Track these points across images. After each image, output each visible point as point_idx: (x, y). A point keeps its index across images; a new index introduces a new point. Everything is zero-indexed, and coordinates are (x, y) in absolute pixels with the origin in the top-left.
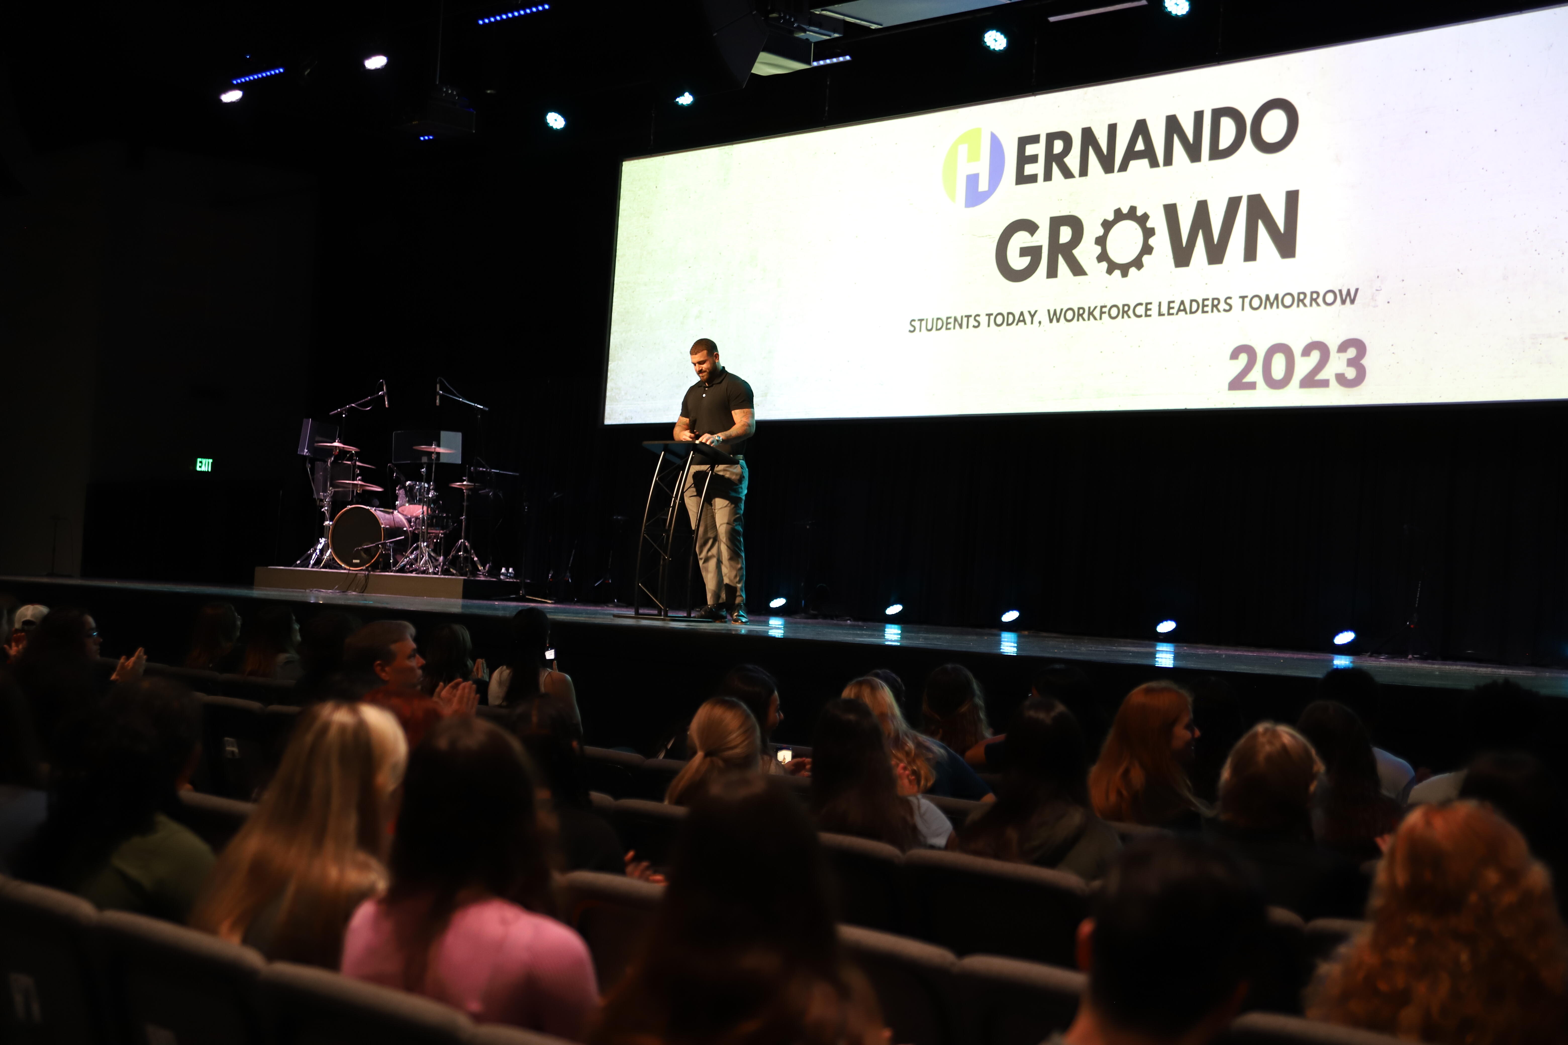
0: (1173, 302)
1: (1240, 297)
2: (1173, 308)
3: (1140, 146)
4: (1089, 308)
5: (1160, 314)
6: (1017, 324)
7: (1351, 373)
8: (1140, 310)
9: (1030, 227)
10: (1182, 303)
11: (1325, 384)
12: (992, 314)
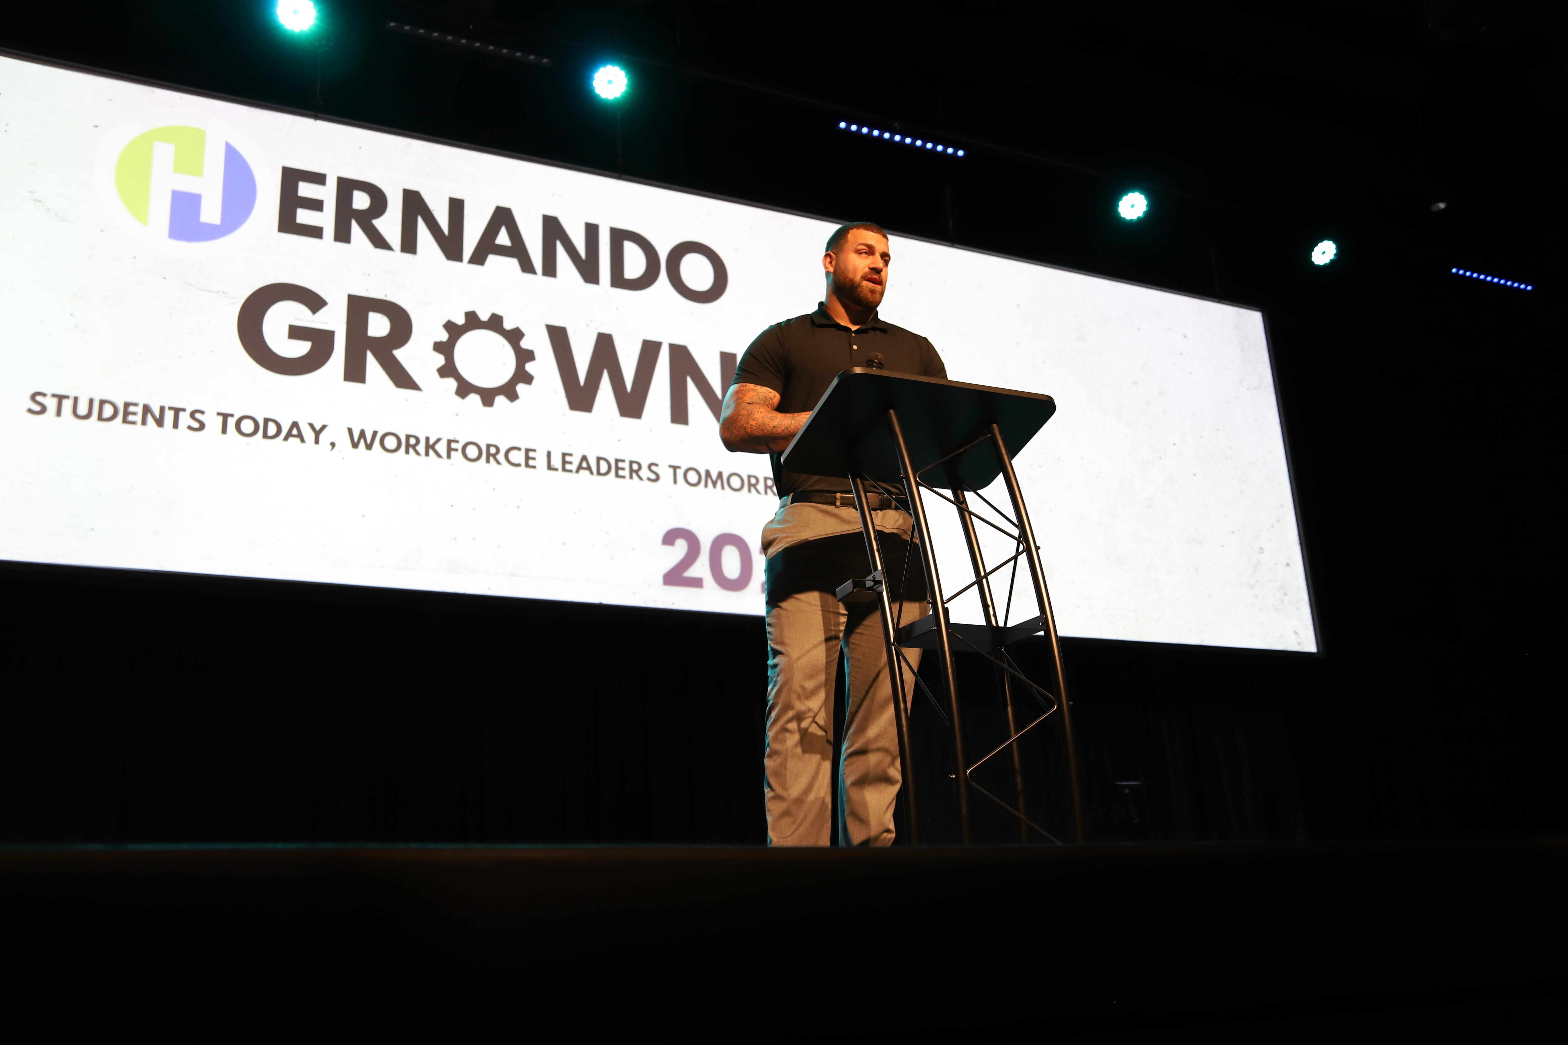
2: (570, 463)
3: (503, 238)
4: (427, 439)
5: (550, 467)
6: (286, 439)
8: (517, 457)
9: (313, 301)
10: (584, 458)
12: (232, 415)
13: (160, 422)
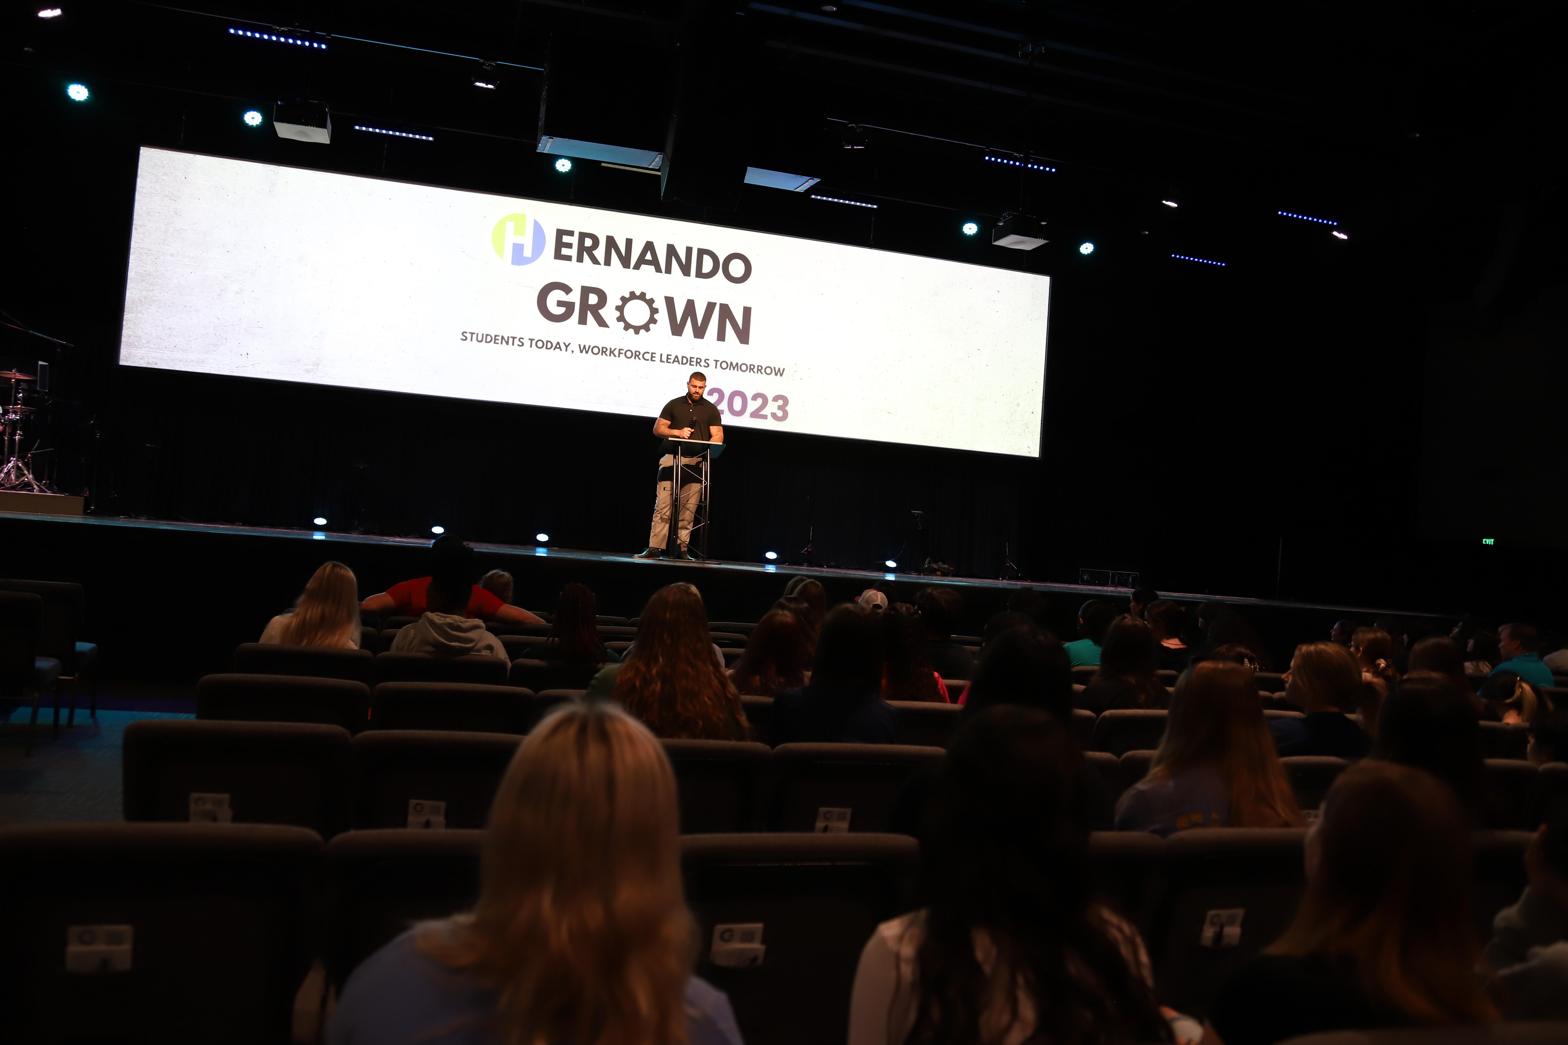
0: (671, 355)
1: (714, 360)
2: (670, 359)
3: (648, 257)
4: (611, 349)
5: (661, 361)
6: (554, 349)
7: (780, 414)
8: (648, 356)
9: (567, 290)
10: (677, 357)
11: (765, 417)
12: (534, 340)
13: (507, 343)
